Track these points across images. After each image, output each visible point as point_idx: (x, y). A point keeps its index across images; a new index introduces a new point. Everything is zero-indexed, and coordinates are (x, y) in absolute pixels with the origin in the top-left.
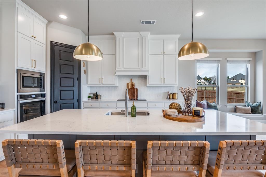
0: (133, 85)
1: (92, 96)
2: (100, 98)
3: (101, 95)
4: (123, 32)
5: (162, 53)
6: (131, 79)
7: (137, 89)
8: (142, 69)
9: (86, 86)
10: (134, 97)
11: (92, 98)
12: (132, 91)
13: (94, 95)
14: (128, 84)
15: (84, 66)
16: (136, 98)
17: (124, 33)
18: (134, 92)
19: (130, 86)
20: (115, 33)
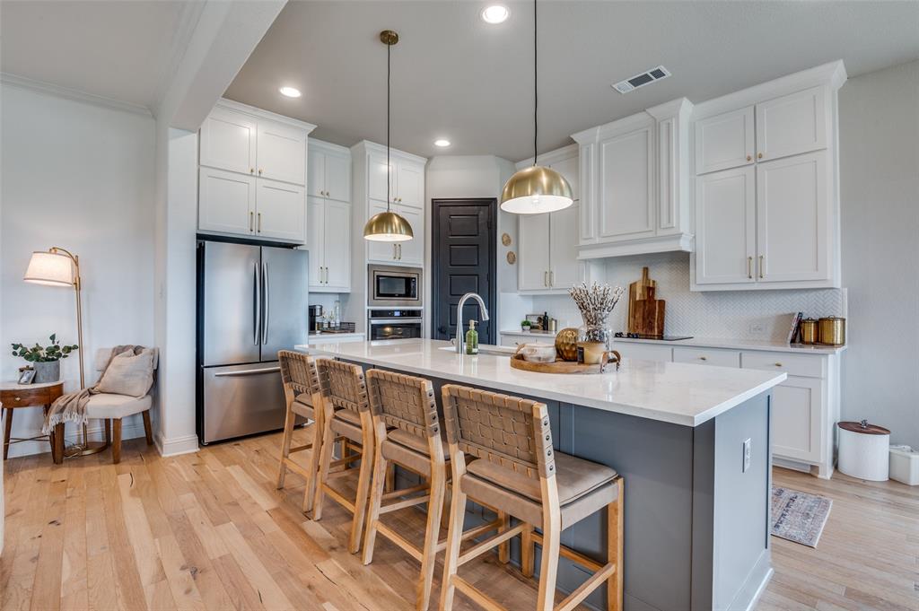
0: (650, 290)
1: (534, 321)
2: (554, 329)
3: (556, 321)
4: (595, 128)
5: (749, 159)
6: (646, 270)
7: (662, 303)
8: (660, 233)
9: (515, 296)
10: (652, 328)
11: (532, 328)
12: (644, 309)
13: (540, 319)
14: (632, 287)
15: (507, 242)
16: (656, 334)
17: (598, 130)
18: (651, 313)
19: (639, 291)
20: (575, 137)
